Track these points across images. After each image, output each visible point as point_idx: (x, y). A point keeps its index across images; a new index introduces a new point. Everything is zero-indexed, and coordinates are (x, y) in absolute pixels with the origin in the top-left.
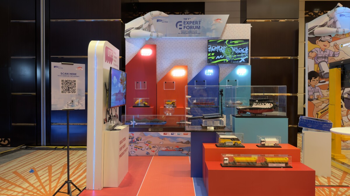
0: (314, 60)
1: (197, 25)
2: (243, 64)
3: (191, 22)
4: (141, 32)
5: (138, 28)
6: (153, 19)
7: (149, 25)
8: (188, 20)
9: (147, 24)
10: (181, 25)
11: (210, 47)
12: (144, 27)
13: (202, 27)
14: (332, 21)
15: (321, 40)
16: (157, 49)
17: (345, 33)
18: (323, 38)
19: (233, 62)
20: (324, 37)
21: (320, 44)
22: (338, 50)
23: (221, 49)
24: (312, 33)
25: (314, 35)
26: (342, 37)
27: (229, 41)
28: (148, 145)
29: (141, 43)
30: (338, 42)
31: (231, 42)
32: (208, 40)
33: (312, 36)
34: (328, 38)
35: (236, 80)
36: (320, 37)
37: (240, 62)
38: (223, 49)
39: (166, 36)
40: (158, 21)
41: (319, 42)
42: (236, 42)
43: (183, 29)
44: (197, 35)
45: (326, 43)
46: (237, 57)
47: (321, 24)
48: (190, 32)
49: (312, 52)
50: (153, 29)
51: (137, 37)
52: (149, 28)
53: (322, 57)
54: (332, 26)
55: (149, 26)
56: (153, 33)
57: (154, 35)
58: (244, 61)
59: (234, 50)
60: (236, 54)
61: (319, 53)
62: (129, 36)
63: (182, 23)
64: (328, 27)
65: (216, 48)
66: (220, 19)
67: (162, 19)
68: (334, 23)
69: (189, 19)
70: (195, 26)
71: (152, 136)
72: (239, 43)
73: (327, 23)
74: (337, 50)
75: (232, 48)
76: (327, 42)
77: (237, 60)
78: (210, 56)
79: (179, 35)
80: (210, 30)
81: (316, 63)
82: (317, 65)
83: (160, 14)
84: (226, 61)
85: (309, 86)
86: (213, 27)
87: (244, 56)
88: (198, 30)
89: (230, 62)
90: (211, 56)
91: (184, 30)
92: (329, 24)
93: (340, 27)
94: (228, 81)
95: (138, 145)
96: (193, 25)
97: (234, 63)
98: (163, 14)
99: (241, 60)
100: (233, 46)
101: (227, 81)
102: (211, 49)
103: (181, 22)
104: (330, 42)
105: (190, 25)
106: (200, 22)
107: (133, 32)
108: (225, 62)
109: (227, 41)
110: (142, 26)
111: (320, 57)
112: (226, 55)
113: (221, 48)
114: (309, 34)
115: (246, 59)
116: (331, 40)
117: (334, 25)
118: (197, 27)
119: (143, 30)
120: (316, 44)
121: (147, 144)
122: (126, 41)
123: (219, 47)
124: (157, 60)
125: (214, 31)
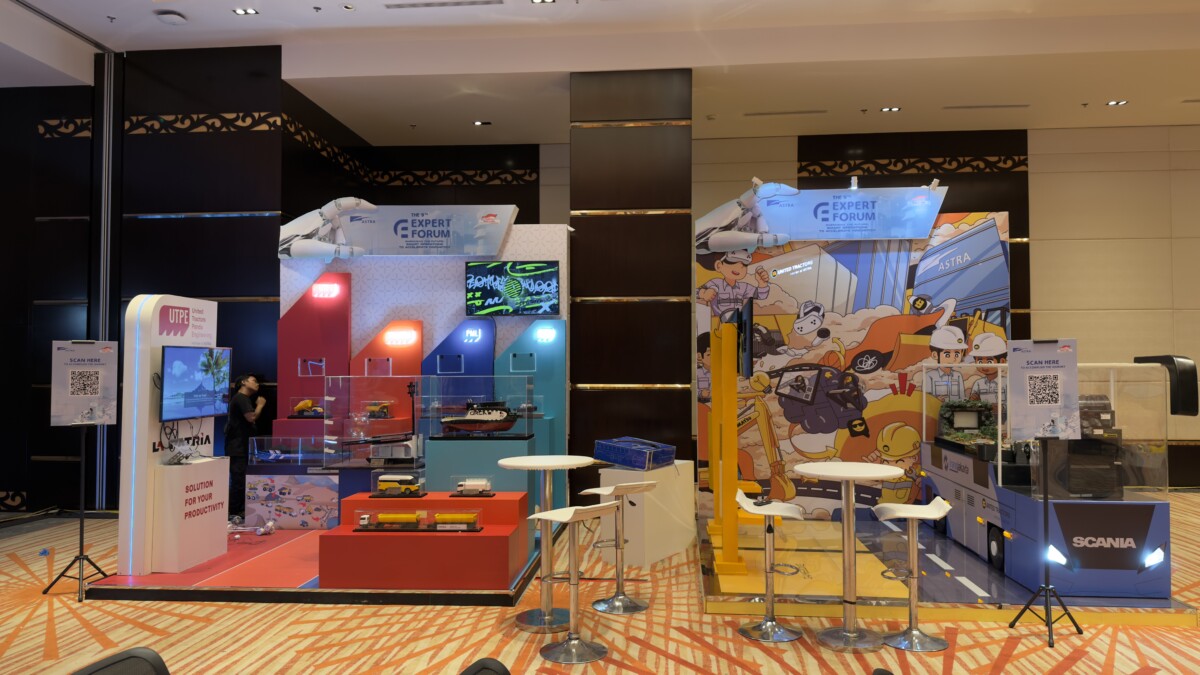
0: (709, 308)
1: (441, 228)
2: (546, 316)
3: (427, 222)
4: (314, 244)
5: (308, 236)
6: (340, 215)
7: (332, 229)
8: (421, 218)
9: (329, 226)
10: (404, 229)
11: (470, 278)
12: (322, 233)
13: (454, 232)
14: (749, 215)
15: (726, 261)
16: (353, 283)
17: (779, 244)
18: (730, 255)
19: (525, 312)
20: (733, 253)
21: (723, 269)
22: (765, 285)
23: (497, 282)
24: (705, 245)
25: (707, 248)
26: (774, 252)
27: (515, 264)
28: (304, 505)
29: (316, 269)
30: (766, 264)
31: (518, 267)
32: (467, 263)
33: (703, 252)
34: (743, 256)
35: (531, 355)
36: (723, 254)
37: (540, 311)
38: (499, 284)
39: (371, 253)
40: (352, 219)
41: (720, 265)
42: (529, 267)
43: (410, 238)
44: (442, 250)
45: (738, 267)
46: (533, 301)
47: (725, 223)
48: (427, 245)
49: (706, 288)
50: (341, 237)
51: (306, 256)
52: (332, 236)
53: (729, 300)
54: (748, 229)
55: (333, 231)
56: (342, 247)
57: (345, 251)
58: (548, 310)
59: (525, 285)
60: (531, 294)
61: (721, 290)
62: (289, 254)
63: (409, 225)
64: (740, 230)
65: (484, 280)
66: (495, 216)
67: (363, 215)
68: (754, 220)
69: (423, 215)
70: (437, 229)
71: (314, 485)
72: (538, 269)
73: (736, 220)
74: (763, 284)
75: (521, 280)
76: (739, 265)
77: (532, 309)
78: (470, 299)
79: (400, 250)
80: (472, 240)
81: (714, 314)
82: (717, 319)
83: (358, 205)
84: (507, 310)
85: (699, 367)
86: (479, 233)
87: (549, 299)
88: (444, 239)
89: (516, 312)
90: (474, 298)
91: (414, 239)
92: (741, 223)
93: (767, 230)
94: (515, 355)
95: (284, 505)
96: (432, 229)
97: (528, 314)
98: (364, 203)
99: (541, 307)
100: (522, 277)
101: (511, 355)
102: (474, 282)
103: (406, 221)
104: (746, 266)
105: (426, 229)
106: (448, 221)
107: (297, 245)
108: (507, 313)
109: (509, 265)
110: (317, 230)
111: (724, 301)
112: (508, 296)
113: (495, 280)
114: (698, 247)
115: (554, 305)
116: (750, 260)
117: (753, 225)
118: (442, 233)
119: (320, 239)
120: (714, 269)
121: (304, 502)
122: (282, 266)
123: (491, 278)
124: (353, 307)
125: (481, 242)
